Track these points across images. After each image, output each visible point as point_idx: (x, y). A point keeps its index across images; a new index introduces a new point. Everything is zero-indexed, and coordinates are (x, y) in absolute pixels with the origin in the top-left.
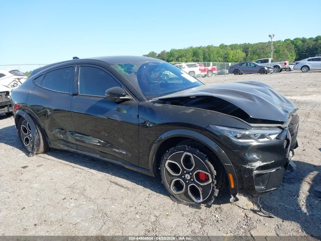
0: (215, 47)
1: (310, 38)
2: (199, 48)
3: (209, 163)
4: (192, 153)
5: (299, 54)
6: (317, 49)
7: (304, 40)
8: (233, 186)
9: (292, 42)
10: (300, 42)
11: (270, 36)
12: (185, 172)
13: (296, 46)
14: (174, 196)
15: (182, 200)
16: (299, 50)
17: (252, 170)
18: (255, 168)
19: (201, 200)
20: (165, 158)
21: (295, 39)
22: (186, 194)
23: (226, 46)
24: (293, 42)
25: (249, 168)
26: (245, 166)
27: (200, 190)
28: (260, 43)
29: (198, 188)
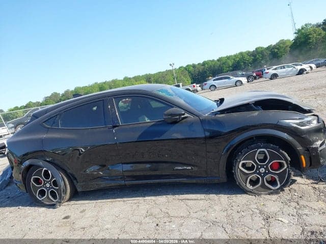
0: (120, 81)
1: (199, 64)
2: (105, 83)
3: (284, 152)
4: (266, 148)
5: (193, 79)
6: (205, 72)
7: (194, 66)
8: (304, 165)
9: (185, 69)
10: (192, 68)
11: (171, 65)
12: (259, 167)
13: (189, 72)
14: (251, 192)
15: (260, 193)
16: (192, 74)
17: (317, 148)
18: (319, 146)
19: (279, 186)
20: (238, 160)
21: (187, 66)
22: (263, 186)
23: (130, 78)
24: (187, 69)
25: (315, 148)
26: (312, 146)
27: (276, 177)
28: (159, 73)
29: (274, 176)
